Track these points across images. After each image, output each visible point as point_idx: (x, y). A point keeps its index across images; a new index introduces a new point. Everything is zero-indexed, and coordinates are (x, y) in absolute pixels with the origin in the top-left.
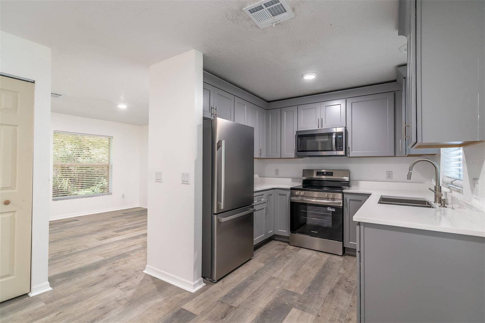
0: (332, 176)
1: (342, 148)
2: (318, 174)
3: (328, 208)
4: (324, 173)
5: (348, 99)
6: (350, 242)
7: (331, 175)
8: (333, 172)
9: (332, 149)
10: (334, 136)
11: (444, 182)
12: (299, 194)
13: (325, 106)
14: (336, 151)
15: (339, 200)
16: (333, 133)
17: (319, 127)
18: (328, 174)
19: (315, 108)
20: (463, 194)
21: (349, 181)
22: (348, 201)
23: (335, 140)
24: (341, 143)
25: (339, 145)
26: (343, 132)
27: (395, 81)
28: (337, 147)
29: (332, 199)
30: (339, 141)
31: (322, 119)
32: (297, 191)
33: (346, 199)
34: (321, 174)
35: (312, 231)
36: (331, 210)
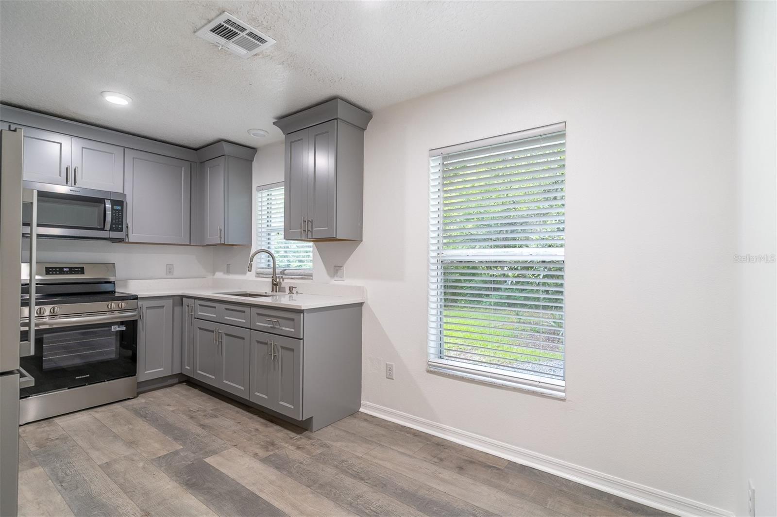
0: (84, 274)
1: (120, 227)
2: (50, 271)
3: (112, 327)
4: (65, 270)
5: (128, 149)
6: (146, 372)
7: (80, 273)
8: (83, 267)
9: (103, 227)
10: (108, 205)
11: (258, 274)
12: (44, 314)
13: (83, 148)
14: (110, 231)
15: (134, 310)
16: (106, 200)
17: (68, 182)
18: (73, 270)
19: (59, 145)
20: (312, 279)
21: (114, 282)
22: (144, 309)
23: (111, 213)
24: (119, 218)
25: (116, 222)
26: (123, 201)
27: (196, 149)
28: (112, 224)
29: (122, 310)
30: (116, 215)
31: (75, 169)
32: (42, 306)
33: (141, 307)
34: (56, 271)
35: (78, 378)
36: (118, 329)
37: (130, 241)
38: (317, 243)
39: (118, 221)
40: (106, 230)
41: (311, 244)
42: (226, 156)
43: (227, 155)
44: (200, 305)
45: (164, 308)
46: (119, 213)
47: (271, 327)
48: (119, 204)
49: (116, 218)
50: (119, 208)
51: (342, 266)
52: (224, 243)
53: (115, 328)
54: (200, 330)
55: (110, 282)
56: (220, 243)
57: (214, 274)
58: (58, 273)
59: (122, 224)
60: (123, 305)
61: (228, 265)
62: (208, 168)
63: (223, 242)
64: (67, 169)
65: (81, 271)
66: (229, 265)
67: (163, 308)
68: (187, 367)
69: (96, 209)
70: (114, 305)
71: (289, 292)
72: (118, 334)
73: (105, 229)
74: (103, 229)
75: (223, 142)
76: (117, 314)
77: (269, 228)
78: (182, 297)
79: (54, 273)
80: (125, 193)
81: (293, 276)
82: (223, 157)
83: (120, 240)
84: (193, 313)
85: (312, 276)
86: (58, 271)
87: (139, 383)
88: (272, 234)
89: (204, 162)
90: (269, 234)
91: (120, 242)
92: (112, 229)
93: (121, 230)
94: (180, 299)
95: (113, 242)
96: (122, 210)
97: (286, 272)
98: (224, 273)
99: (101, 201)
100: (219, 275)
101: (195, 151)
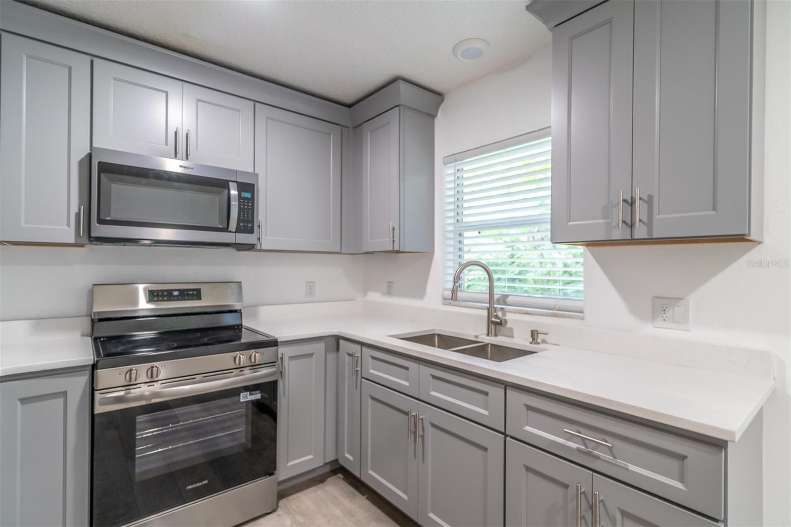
0: (200, 299)
1: (250, 225)
2: (155, 296)
3: (241, 394)
4: (174, 293)
5: (260, 105)
6: (290, 464)
7: (195, 297)
8: (200, 289)
9: (226, 226)
10: (234, 192)
11: (445, 299)
12: (136, 380)
13: (199, 100)
14: (236, 232)
15: (272, 363)
16: (230, 183)
17: (178, 155)
18: (184, 294)
19: (164, 94)
20: (582, 319)
21: (241, 310)
22: (286, 359)
23: (237, 203)
24: (248, 212)
25: (244, 217)
26: (253, 185)
27: (349, 106)
28: (239, 221)
29: (254, 366)
30: (244, 206)
31: (187, 134)
32: (134, 367)
33: (282, 358)
34: (163, 296)
35: (190, 487)
36: (251, 398)
37: (263, 248)
38: (596, 249)
39: (248, 217)
40: (230, 232)
41: (580, 249)
42: (402, 108)
43: (403, 105)
44: (373, 358)
45: (314, 356)
46: (248, 203)
47: (579, 450)
48: (248, 188)
49: (244, 212)
50: (248, 195)
51: (680, 299)
52: (398, 249)
53: (246, 397)
54: (374, 401)
55: (235, 311)
56: (391, 249)
57: (365, 295)
58: (165, 298)
59: (252, 222)
60: (257, 357)
61: (388, 282)
62: (369, 133)
63: (396, 248)
64: (176, 133)
65: (196, 294)
66: (392, 282)
67: (312, 356)
68: (347, 455)
69: (216, 198)
70: (243, 357)
71: (531, 340)
72: (250, 405)
73: (229, 230)
74: (226, 230)
75: (401, 81)
76: (248, 374)
77: (458, 225)
78: (338, 339)
79: (161, 299)
80: (256, 172)
81: (527, 308)
82: (397, 108)
83: (250, 247)
84: (359, 369)
85: (582, 312)
86: (166, 296)
87: (280, 483)
88: (466, 234)
89: (361, 124)
90: (460, 235)
91: (249, 249)
92: (238, 230)
93: (252, 231)
94: (336, 342)
95: (238, 250)
96: (252, 199)
97: (509, 300)
98: (383, 294)
99: (223, 185)
100: (375, 297)
101: (347, 109)
